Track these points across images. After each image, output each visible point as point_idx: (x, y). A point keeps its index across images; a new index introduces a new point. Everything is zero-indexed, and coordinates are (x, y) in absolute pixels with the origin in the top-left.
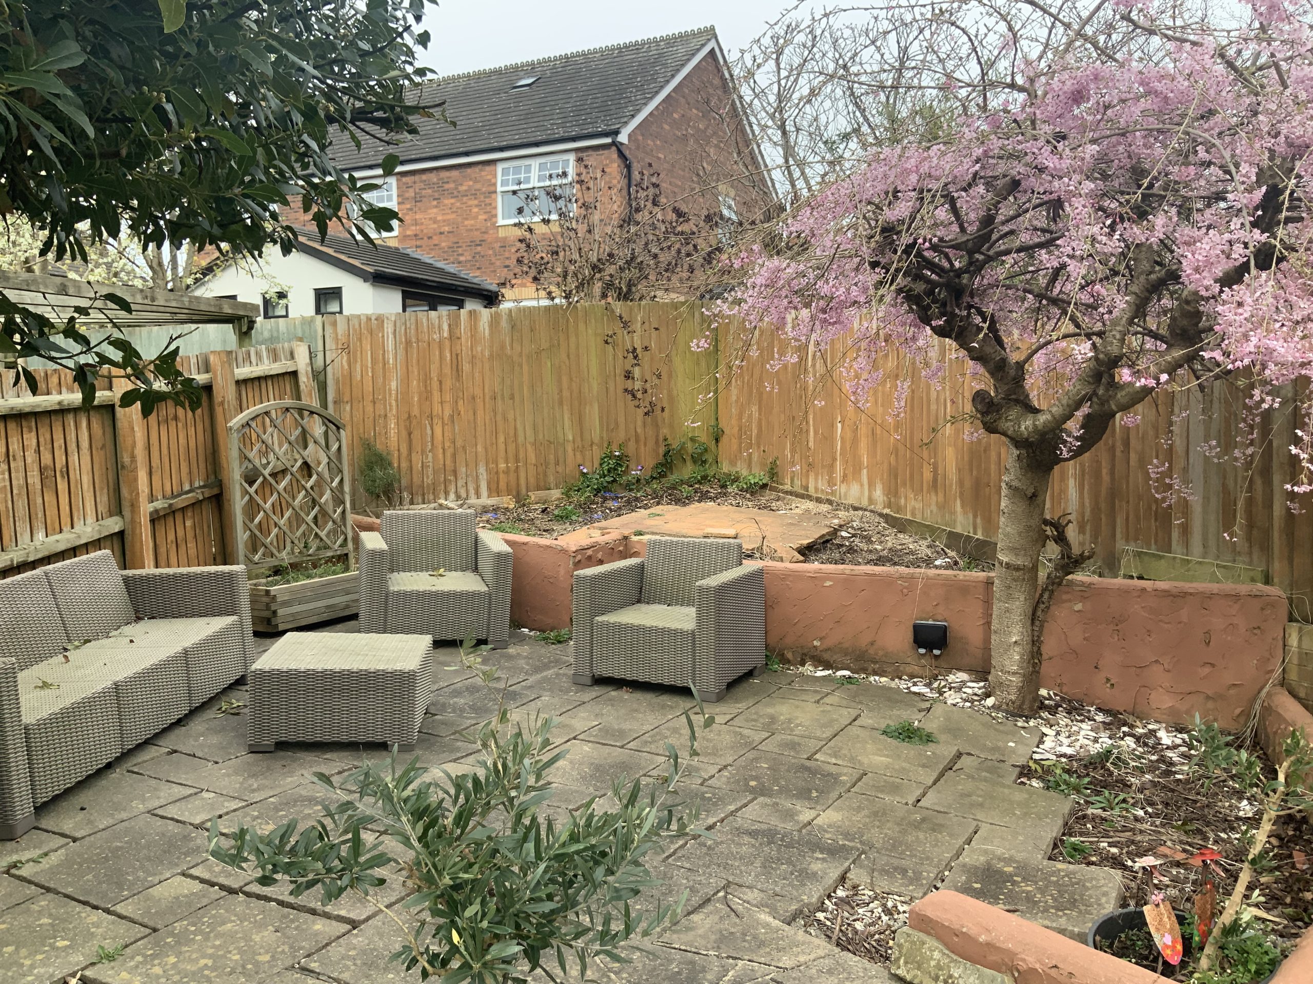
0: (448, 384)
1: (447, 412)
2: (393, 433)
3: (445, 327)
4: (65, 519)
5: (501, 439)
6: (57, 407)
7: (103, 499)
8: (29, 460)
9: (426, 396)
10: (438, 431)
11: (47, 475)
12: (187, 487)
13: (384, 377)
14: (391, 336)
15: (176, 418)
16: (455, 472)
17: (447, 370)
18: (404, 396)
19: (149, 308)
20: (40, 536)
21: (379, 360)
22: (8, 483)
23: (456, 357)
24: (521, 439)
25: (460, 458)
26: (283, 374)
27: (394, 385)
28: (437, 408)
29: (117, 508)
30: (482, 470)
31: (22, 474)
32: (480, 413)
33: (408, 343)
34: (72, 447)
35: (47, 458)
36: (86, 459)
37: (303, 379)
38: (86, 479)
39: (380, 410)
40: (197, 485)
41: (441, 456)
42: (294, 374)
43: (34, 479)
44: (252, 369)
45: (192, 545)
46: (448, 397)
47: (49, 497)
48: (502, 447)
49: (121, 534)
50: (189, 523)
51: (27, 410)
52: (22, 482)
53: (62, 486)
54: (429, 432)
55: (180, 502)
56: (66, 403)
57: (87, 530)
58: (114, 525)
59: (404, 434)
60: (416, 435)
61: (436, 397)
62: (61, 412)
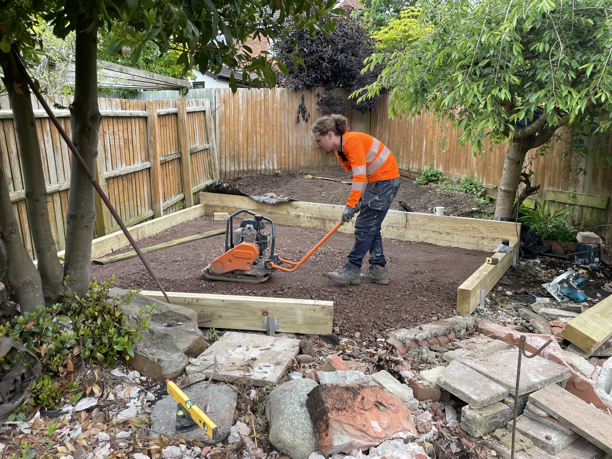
0: (263, 119)
1: (262, 131)
2: (241, 139)
3: (263, 95)
4: (132, 161)
5: (283, 144)
6: (130, 115)
7: (143, 154)
8: (120, 136)
9: (254, 124)
10: (259, 138)
11: (126, 142)
12: (169, 154)
13: (238, 115)
14: (241, 98)
15: (166, 125)
16: (265, 156)
17: (263, 113)
18: (246, 125)
19: (149, 80)
20: (124, 165)
21: (236, 108)
22: (114, 144)
23: (266, 108)
24: (291, 144)
25: (267, 150)
26: (200, 111)
27: (242, 118)
28: (258, 129)
29: (148, 158)
30: (275, 156)
31: (118, 141)
32: (275, 132)
33: (248, 101)
34: (134, 132)
35: (126, 135)
36: (138, 138)
37: (207, 114)
38: (138, 146)
39: (236, 129)
40: (173, 153)
41: (259, 149)
42: (204, 111)
43: (122, 143)
44: (190, 108)
45: (171, 176)
46: (263, 125)
47: (127, 151)
48: (283, 147)
49: (149, 169)
50: (170, 168)
51: (120, 115)
52: (118, 144)
53: (131, 147)
54: (255, 139)
55: (168, 159)
57: (139, 165)
58: (148, 164)
59: (245, 139)
60: (250, 140)
61: (258, 125)
62: (131, 117)
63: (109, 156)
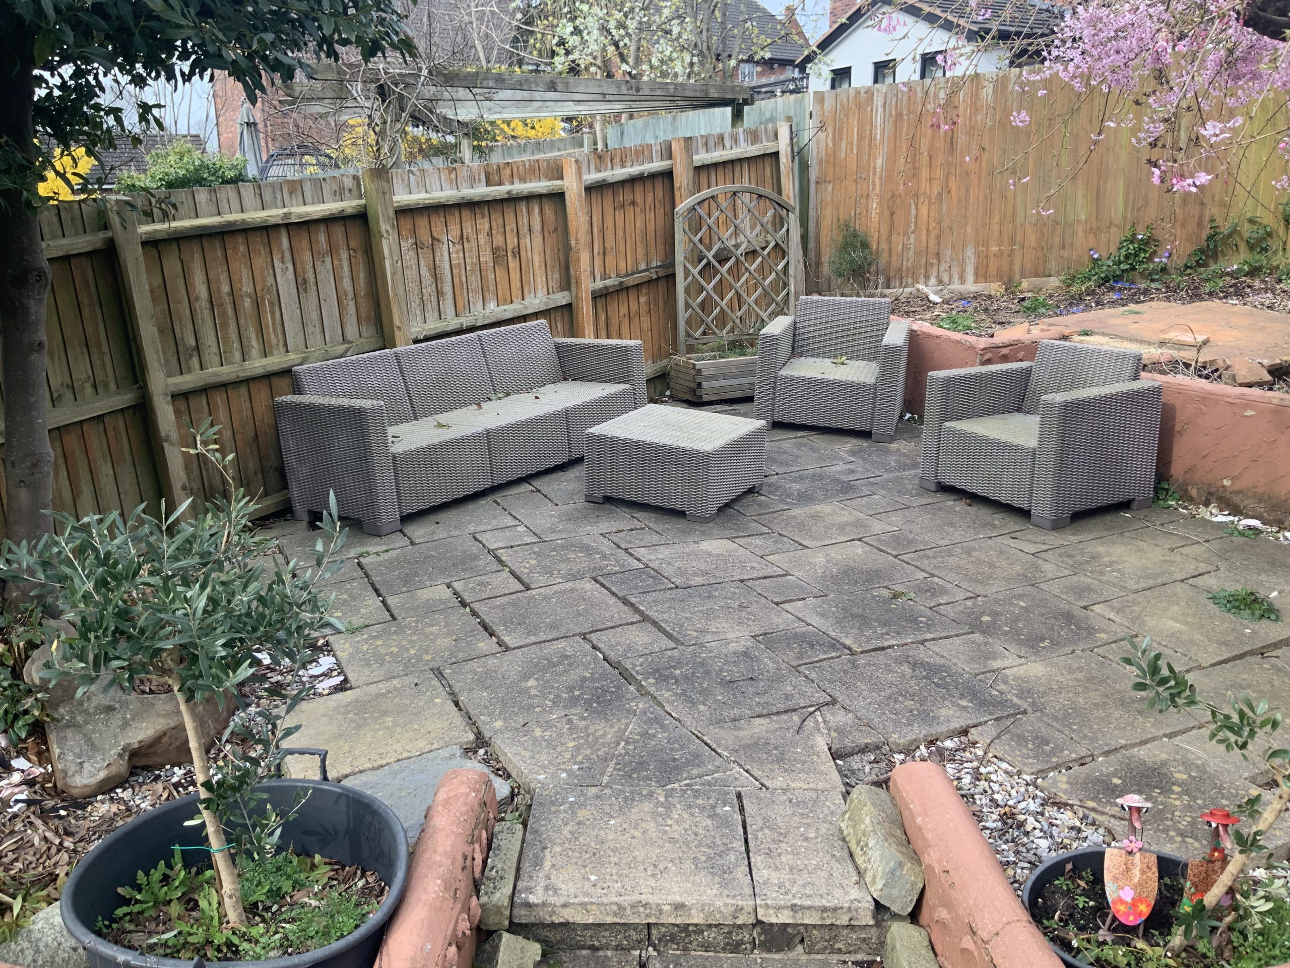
0: (940, 158)
1: (936, 190)
2: (874, 214)
4: (516, 291)
5: (996, 219)
6: (506, 196)
7: (555, 276)
8: (482, 242)
9: (914, 172)
10: (924, 210)
11: (499, 255)
12: (643, 266)
13: (869, 155)
14: (880, 109)
15: (633, 203)
16: (938, 255)
17: (940, 146)
18: (889, 176)
19: (634, 98)
20: (492, 305)
21: (866, 138)
22: (462, 261)
24: (1020, 219)
25: (947, 238)
26: (764, 156)
27: (879, 162)
28: (924, 186)
29: (565, 285)
30: (970, 253)
31: (475, 253)
32: (973, 190)
33: (899, 115)
34: (524, 230)
35: (499, 241)
36: (538, 241)
37: (784, 160)
38: (537, 259)
39: (862, 190)
40: (654, 264)
41: (924, 237)
42: (776, 155)
43: (487, 258)
44: (723, 153)
45: (646, 317)
46: (939, 173)
47: (501, 273)
48: (996, 227)
49: (569, 306)
50: (643, 299)
51: (477, 199)
52: (475, 260)
53: (513, 264)
54: (913, 211)
55: (631, 281)
56: (514, 192)
57: (536, 301)
58: (561, 298)
59: (887, 214)
60: (899, 215)
61: (925, 173)
62: (513, 200)
63: (447, 288)
